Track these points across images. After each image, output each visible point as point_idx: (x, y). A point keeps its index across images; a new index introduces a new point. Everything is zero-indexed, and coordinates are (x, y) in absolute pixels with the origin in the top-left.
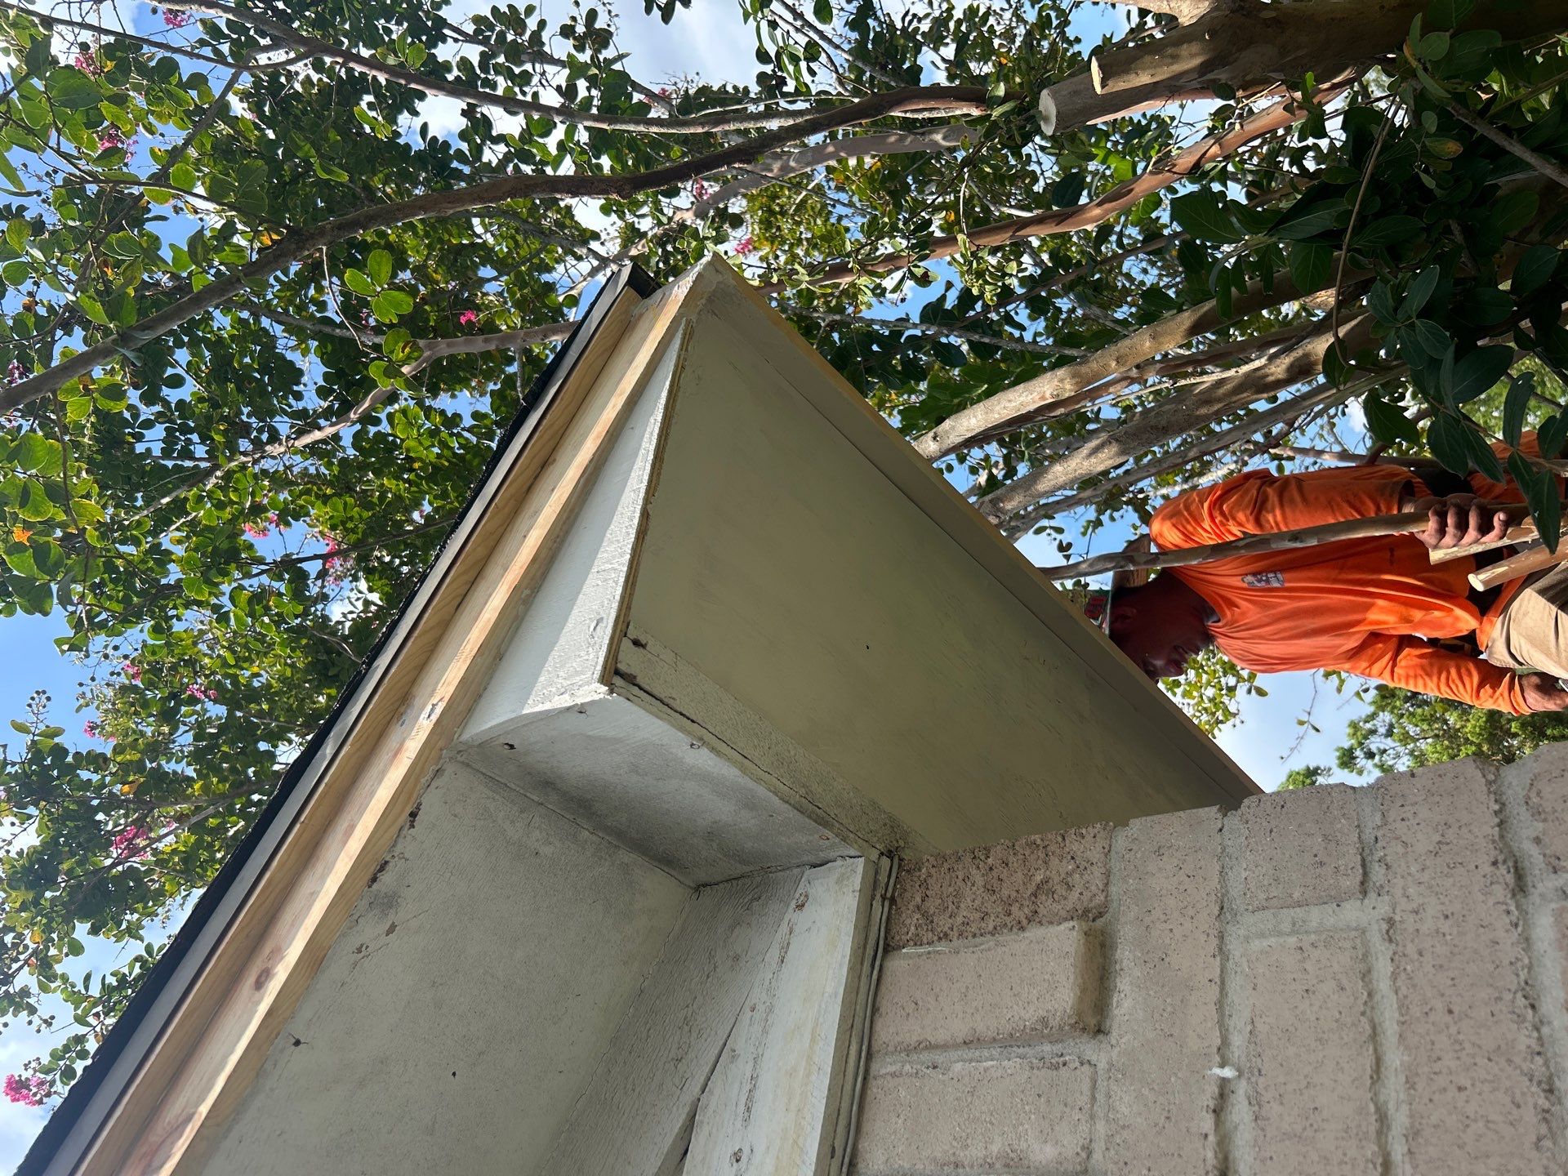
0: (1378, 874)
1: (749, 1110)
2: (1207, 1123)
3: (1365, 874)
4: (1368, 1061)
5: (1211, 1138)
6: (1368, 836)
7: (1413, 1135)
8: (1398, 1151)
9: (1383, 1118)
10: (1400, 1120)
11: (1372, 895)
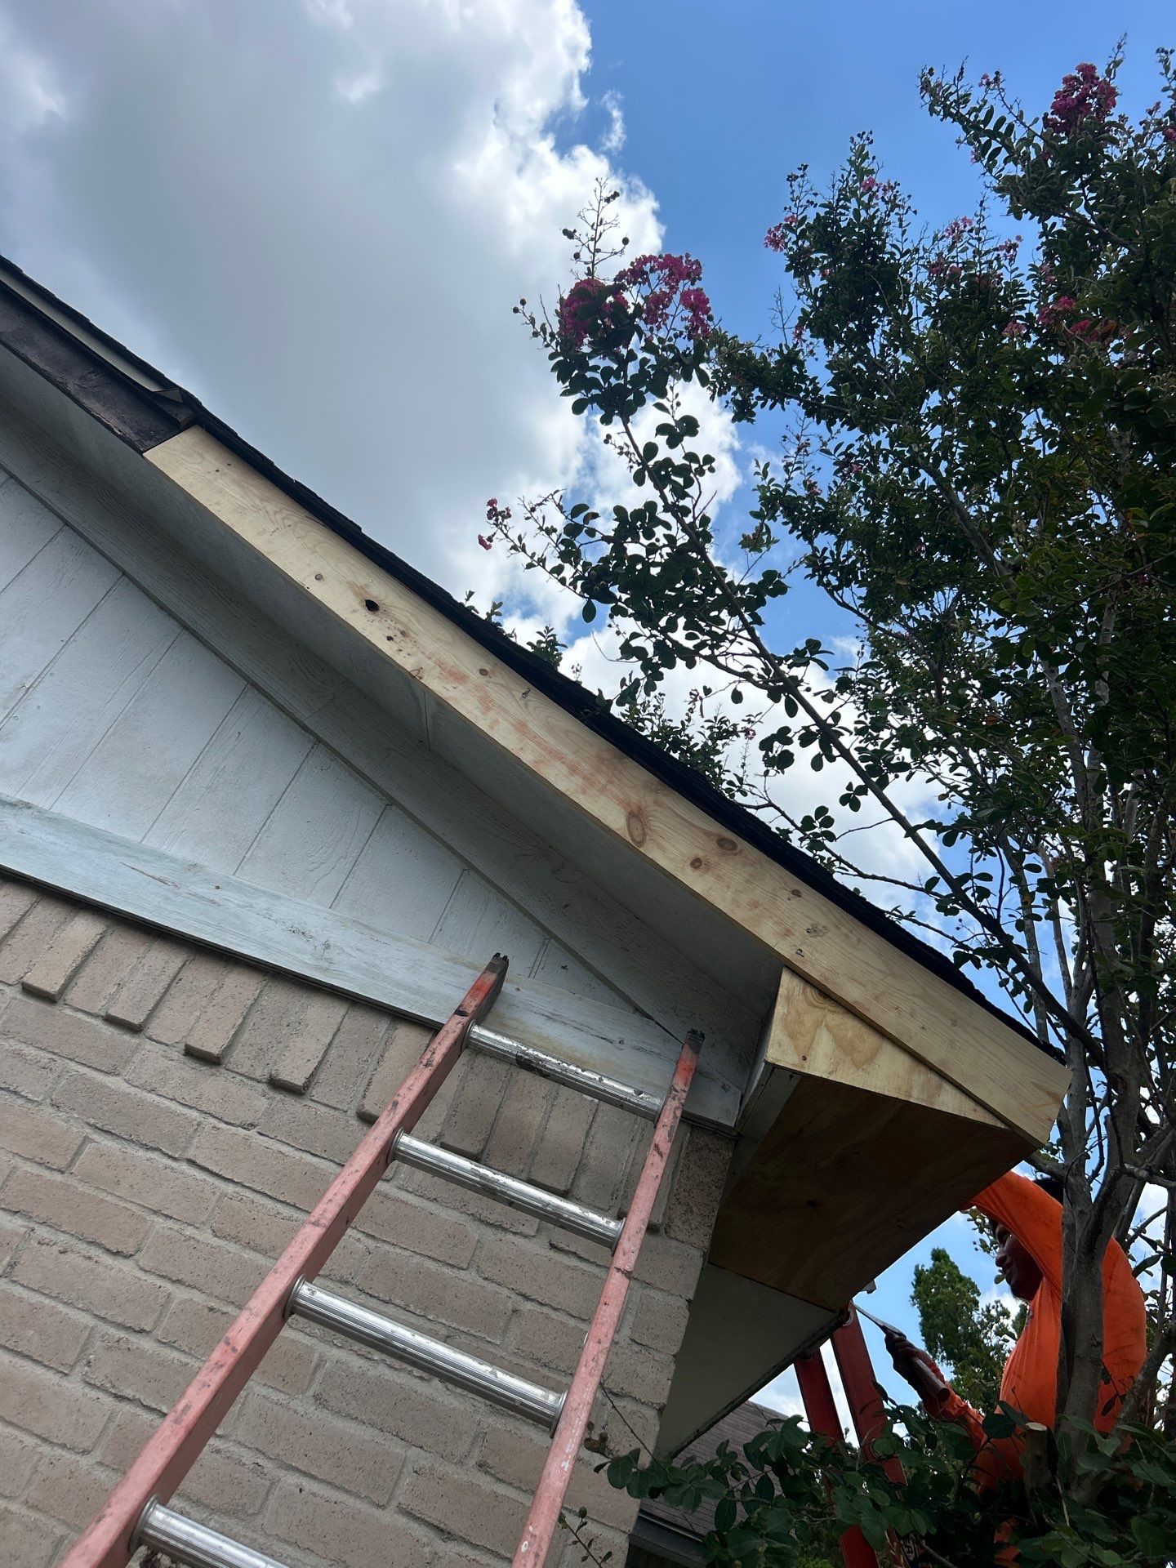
0: (637, 1348)
1: (638, 1049)
2: (573, 1250)
3: (637, 1343)
4: (574, 1313)
5: (567, 1248)
6: (652, 1351)
7: (547, 1317)
8: (545, 1310)
9: (556, 1309)
10: (553, 1314)
11: (630, 1342)
